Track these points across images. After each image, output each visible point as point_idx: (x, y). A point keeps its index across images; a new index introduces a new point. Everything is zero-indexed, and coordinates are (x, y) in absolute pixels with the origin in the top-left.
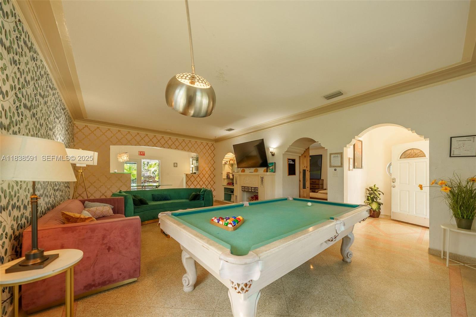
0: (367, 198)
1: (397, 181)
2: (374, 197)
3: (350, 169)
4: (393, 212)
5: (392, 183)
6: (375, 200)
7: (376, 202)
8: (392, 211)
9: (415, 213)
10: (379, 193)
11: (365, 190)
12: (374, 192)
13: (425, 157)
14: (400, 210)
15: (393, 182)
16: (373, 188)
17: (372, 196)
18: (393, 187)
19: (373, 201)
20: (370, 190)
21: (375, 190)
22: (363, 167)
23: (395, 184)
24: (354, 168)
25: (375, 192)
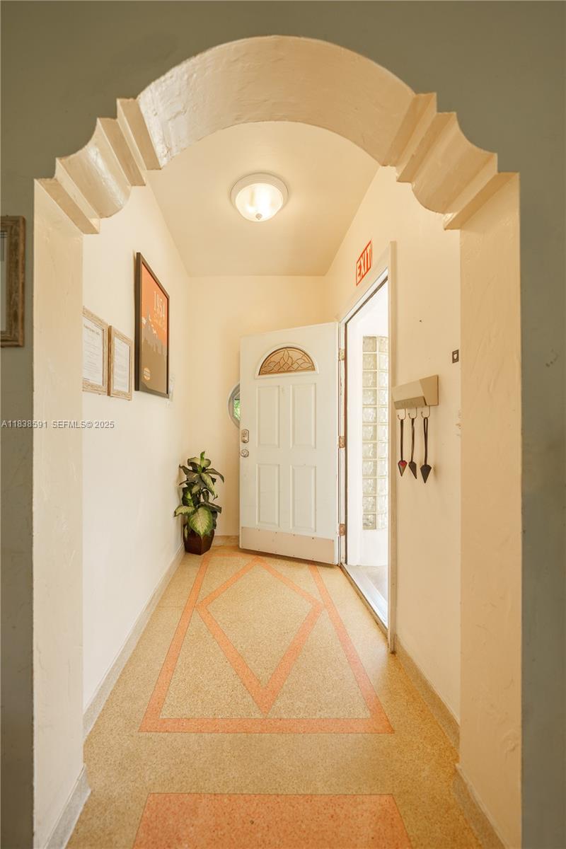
0: (181, 497)
1: (253, 437)
2: (199, 491)
3: (116, 387)
4: (243, 528)
5: (241, 443)
6: (202, 500)
7: (206, 506)
8: (241, 526)
9: (291, 527)
10: (214, 476)
11: (177, 473)
12: (201, 477)
13: (314, 369)
14: (259, 521)
15: (244, 442)
16: (198, 462)
17: (195, 489)
18: (244, 457)
19: (197, 504)
20: (190, 468)
21: (204, 470)
22: (170, 395)
23: (249, 446)
24: (137, 388)
25: (204, 475)
